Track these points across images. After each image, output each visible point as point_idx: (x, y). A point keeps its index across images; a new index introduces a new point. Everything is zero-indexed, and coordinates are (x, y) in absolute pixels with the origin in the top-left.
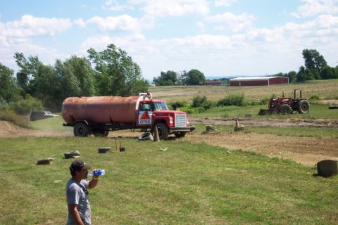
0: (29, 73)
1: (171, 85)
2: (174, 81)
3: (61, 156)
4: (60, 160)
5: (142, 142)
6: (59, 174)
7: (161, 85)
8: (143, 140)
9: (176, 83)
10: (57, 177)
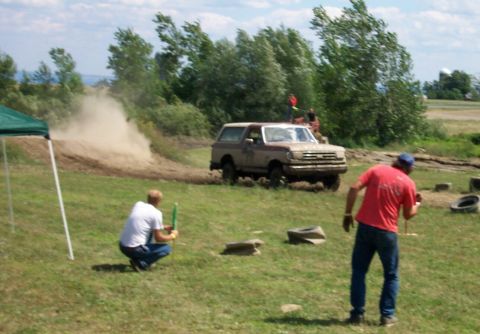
0: (182, 53)
1: (459, 98)
2: (464, 92)
3: (277, 237)
4: (277, 246)
5: (460, 216)
6: (286, 284)
7: (440, 97)
8: (461, 211)
9: (468, 96)
10: (285, 295)
